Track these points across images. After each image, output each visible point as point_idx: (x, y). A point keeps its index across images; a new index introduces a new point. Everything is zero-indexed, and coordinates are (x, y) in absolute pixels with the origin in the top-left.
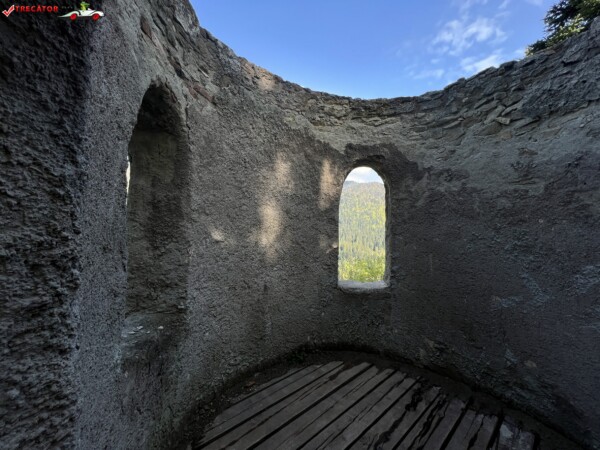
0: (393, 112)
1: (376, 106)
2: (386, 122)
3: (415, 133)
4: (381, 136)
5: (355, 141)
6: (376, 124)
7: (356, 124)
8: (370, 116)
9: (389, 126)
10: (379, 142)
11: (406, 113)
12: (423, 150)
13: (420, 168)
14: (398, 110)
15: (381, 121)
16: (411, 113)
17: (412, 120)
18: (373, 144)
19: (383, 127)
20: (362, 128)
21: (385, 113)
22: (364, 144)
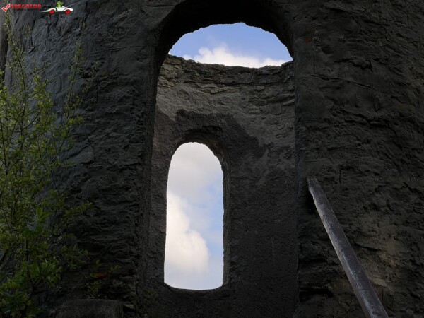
0: (230, 81)
1: (212, 72)
2: (224, 91)
3: (255, 107)
4: (218, 106)
5: (188, 107)
6: (212, 91)
7: (189, 89)
8: (205, 81)
9: (227, 95)
10: (215, 112)
11: (245, 84)
12: (263, 125)
13: (260, 145)
14: (236, 80)
15: (217, 89)
16: (250, 84)
17: (251, 92)
18: (208, 113)
19: (220, 96)
20: (196, 94)
21: (223, 81)
22: (198, 112)
